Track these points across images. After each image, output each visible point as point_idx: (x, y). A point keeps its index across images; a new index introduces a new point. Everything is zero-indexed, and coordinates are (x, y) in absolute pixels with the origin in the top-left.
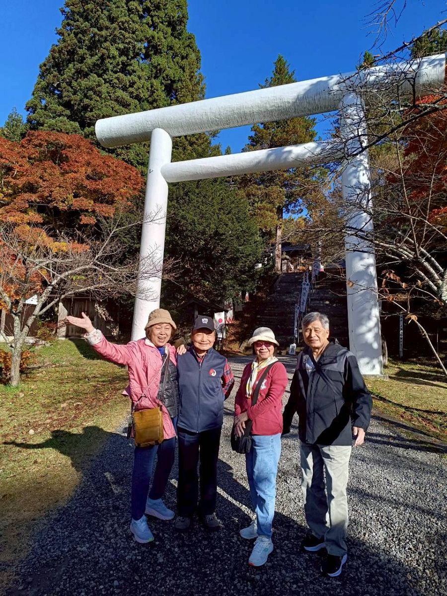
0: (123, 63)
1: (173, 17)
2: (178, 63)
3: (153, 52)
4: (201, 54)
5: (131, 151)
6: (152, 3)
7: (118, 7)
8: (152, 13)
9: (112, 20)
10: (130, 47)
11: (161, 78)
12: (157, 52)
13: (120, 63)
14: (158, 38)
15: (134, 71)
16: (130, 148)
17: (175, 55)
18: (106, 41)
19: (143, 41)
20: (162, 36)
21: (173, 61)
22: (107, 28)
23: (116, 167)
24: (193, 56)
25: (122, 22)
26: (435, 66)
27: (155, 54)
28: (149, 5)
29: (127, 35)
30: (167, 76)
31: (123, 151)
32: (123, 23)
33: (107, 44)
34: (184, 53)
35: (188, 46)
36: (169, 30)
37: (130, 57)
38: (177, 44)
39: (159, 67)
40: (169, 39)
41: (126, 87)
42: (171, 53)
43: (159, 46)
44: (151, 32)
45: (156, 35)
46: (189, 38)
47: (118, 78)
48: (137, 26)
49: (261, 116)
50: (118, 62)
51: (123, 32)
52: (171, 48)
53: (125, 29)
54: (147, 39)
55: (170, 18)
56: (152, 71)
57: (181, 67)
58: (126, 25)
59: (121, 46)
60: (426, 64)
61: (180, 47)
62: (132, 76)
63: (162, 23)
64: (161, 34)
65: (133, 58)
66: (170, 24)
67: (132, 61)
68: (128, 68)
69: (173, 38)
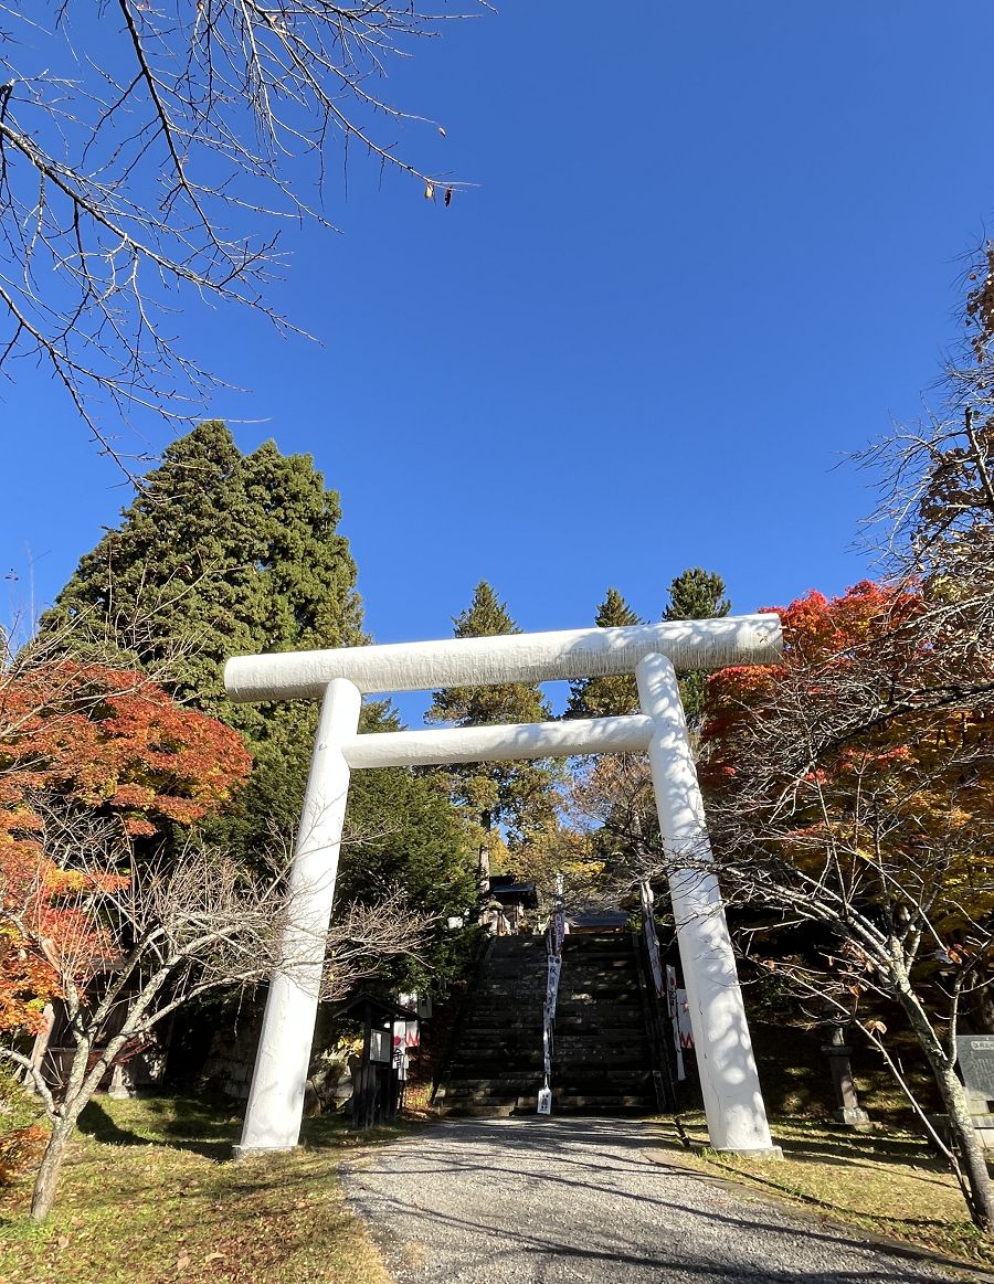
0: (229, 568)
1: (318, 513)
2: (319, 575)
3: (280, 556)
4: (356, 566)
5: (225, 703)
6: (287, 492)
7: (233, 490)
8: (286, 504)
9: (219, 504)
10: (245, 547)
11: (289, 593)
12: (286, 554)
13: (225, 567)
14: (292, 538)
15: (246, 581)
17: (315, 565)
18: (207, 532)
19: (267, 539)
20: (298, 537)
21: (311, 571)
22: (211, 516)
23: (205, 731)
24: (344, 568)
25: (237, 511)
26: (758, 627)
27: (284, 559)
28: (282, 493)
29: (242, 529)
30: (300, 592)
31: (212, 703)
32: (238, 513)
33: (209, 539)
34: (331, 563)
35: (338, 553)
36: (310, 529)
37: (242, 560)
38: (319, 548)
39: (287, 578)
40: (308, 542)
41: (229, 602)
42: (309, 560)
43: (292, 548)
44: (280, 529)
45: (289, 534)
46: (339, 544)
47: (219, 589)
48: (260, 519)
49: (517, 673)
50: (222, 566)
51: (237, 524)
52: (310, 553)
53: (240, 521)
54: (273, 537)
55: (312, 514)
56: (275, 583)
57: (322, 581)
58: (243, 515)
59: (231, 544)
60: (745, 624)
61: (324, 554)
62: (243, 587)
63: (300, 518)
64: (296, 532)
65: (246, 562)
66: (311, 521)
67: (245, 567)
68: (237, 575)
69: (315, 541)
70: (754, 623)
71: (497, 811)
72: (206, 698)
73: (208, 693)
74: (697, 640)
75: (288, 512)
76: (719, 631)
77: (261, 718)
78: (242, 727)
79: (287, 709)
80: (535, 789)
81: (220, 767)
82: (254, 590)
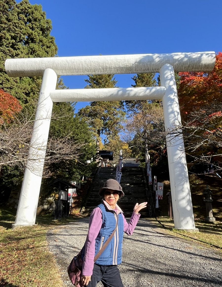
0: (12, 43)
1: (44, 27)
2: (44, 49)
3: (31, 41)
4: (57, 47)
5: (13, 90)
6: (33, 17)
7: (13, 15)
8: (33, 22)
9: (9, 20)
10: (18, 36)
11: (34, 55)
12: (33, 40)
13: (11, 43)
14: (35, 35)
15: (19, 49)
16: (12, 89)
17: (43, 45)
18: (4, 29)
19: (26, 34)
21: (42, 48)
22: (5, 24)
23: (5, 96)
24: (53, 48)
25: (15, 22)
26: (209, 56)
27: (32, 42)
28: (31, 18)
29: (17, 29)
30: (38, 54)
31: (8, 90)
32: (15, 23)
33: (5, 31)
34: (49, 45)
35: (51, 42)
36: (41, 32)
37: (17, 41)
38: (45, 40)
39: (33, 49)
40: (41, 37)
41: (13, 55)
42: (41, 43)
43: (35, 39)
44: (31, 31)
45: (34, 33)
46: (51, 39)
47: (9, 50)
48: (23, 26)
50: (10, 42)
51: (15, 27)
52: (41, 41)
53: (16, 27)
54: (28, 34)
55: (42, 27)
56: (29, 51)
57: (46, 52)
58: (17, 24)
59: (13, 34)
60: (204, 55)
61: (46, 42)
62: (18, 51)
63: (37, 28)
64: (36, 33)
65: (19, 42)
66: (42, 29)
67: (18, 43)
68: (15, 46)
69: (43, 37)
70: (207, 54)
71: (102, 130)
72: (6, 88)
73: (7, 86)
74: (186, 59)
75: (33, 25)
76: (194, 57)
77: (25, 96)
78: (19, 99)
79: (34, 94)
80: (115, 123)
81: (10, 109)
82: (22, 53)
